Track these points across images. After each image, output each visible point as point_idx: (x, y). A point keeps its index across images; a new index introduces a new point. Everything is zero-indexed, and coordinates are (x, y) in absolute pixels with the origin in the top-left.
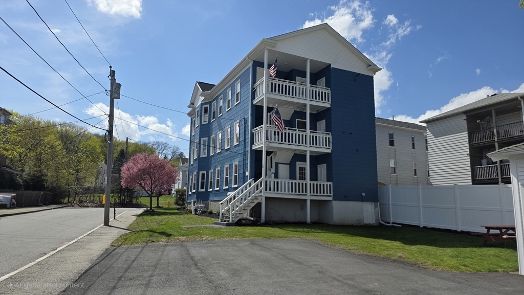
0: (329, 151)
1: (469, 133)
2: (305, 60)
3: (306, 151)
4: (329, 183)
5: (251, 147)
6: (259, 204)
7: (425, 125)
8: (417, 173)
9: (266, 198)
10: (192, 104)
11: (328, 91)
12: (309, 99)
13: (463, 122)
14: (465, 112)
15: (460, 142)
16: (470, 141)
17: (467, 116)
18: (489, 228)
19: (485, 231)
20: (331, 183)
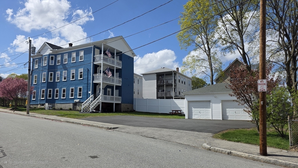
0: (121, 85)
1: (157, 81)
2: (114, 49)
3: (114, 85)
4: (119, 97)
5: (92, 82)
6: (99, 105)
7: (142, 76)
8: (139, 94)
9: (102, 102)
10: (39, 52)
11: (121, 62)
12: (115, 64)
13: (155, 76)
14: (156, 73)
15: (154, 83)
16: (157, 83)
17: (157, 75)
18: (173, 111)
19: (172, 112)
20: (121, 97)
